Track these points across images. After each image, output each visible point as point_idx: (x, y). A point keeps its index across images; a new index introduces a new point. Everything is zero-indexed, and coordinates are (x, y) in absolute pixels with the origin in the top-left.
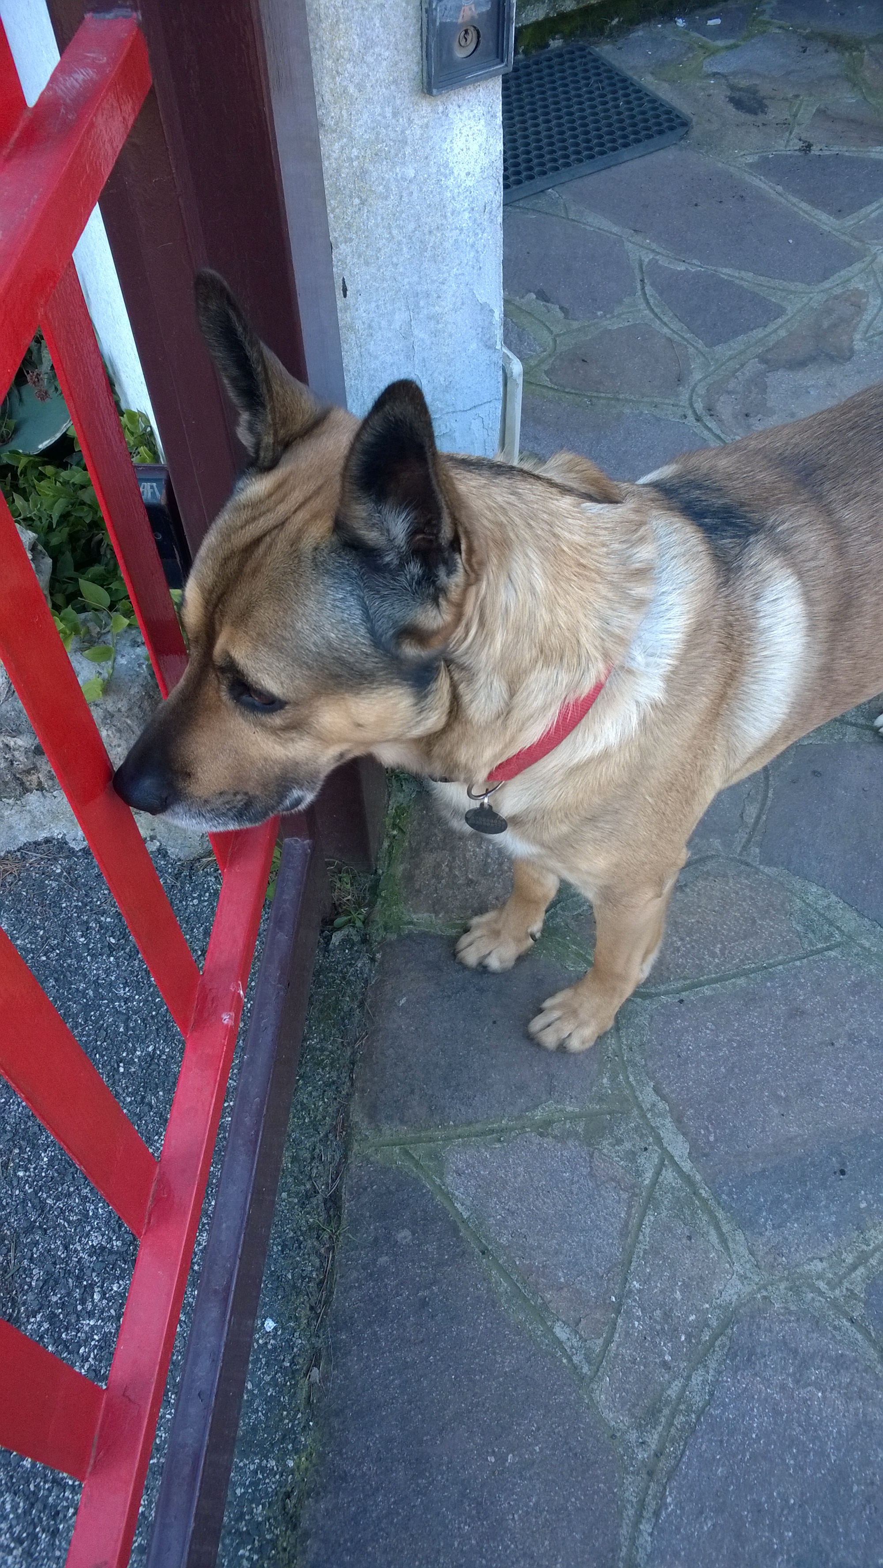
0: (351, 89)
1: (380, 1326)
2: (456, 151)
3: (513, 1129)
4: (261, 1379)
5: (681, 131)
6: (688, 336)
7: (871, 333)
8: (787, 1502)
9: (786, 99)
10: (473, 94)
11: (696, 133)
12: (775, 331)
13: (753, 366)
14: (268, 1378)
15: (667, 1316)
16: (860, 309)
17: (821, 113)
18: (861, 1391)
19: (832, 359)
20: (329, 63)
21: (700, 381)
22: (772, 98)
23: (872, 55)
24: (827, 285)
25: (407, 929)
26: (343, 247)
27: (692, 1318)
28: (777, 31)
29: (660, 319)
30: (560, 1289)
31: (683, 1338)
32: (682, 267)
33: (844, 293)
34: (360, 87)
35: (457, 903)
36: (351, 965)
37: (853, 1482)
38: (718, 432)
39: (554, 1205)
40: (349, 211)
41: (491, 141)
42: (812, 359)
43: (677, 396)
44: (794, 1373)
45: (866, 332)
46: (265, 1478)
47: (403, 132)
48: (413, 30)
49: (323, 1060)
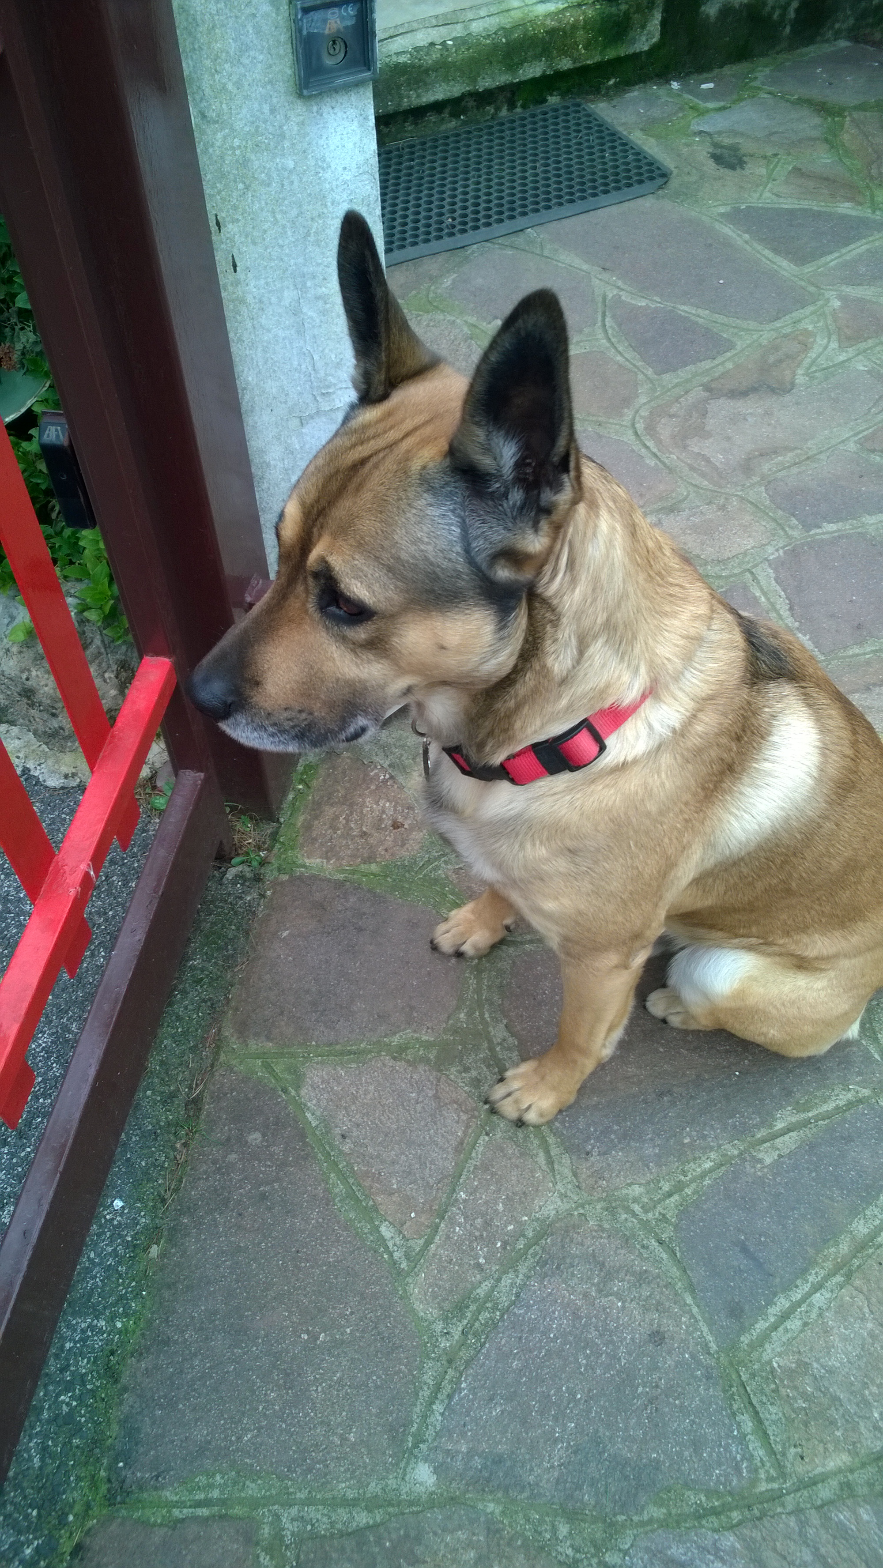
0: (230, 86)
1: (220, 1214)
2: (332, 147)
3: (370, 1052)
4: (103, 1250)
5: (660, 181)
6: (640, 364)
7: (814, 369)
8: (574, 1396)
9: (765, 157)
10: (345, 98)
11: (674, 183)
12: (723, 362)
13: (698, 393)
14: (110, 1249)
15: (487, 1224)
16: (806, 347)
17: (797, 171)
18: (659, 1303)
19: (773, 391)
20: (208, 63)
21: (644, 404)
22: (751, 156)
23: (853, 121)
24: (777, 324)
25: (299, 871)
26: (230, 226)
27: (511, 1227)
28: (766, 96)
29: (616, 348)
30: (391, 1194)
31: (499, 1245)
32: (643, 303)
33: (792, 332)
34: (238, 85)
35: (349, 852)
36: (241, 898)
37: (639, 1384)
38: (655, 450)
39: (398, 1121)
40: (235, 194)
41: (365, 141)
42: (754, 390)
43: (621, 416)
44: (598, 1283)
45: (808, 369)
46: (93, 1336)
47: (281, 127)
48: (284, 37)
49: (202, 979)
